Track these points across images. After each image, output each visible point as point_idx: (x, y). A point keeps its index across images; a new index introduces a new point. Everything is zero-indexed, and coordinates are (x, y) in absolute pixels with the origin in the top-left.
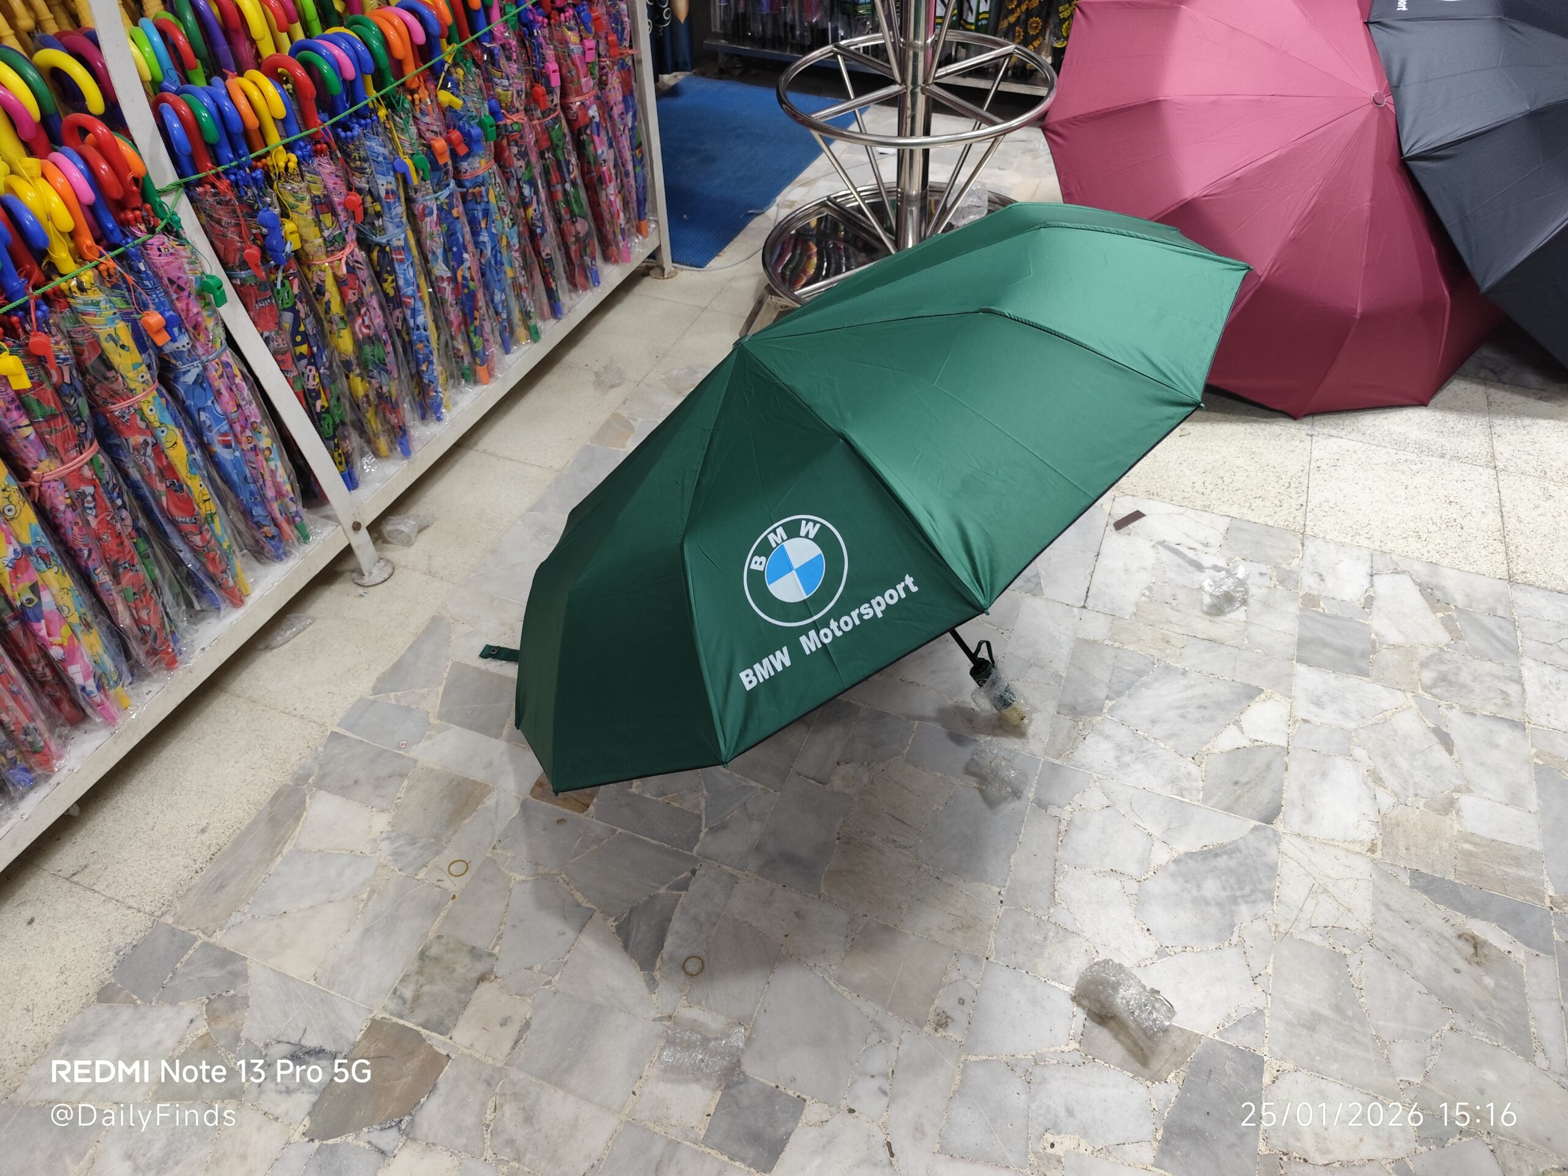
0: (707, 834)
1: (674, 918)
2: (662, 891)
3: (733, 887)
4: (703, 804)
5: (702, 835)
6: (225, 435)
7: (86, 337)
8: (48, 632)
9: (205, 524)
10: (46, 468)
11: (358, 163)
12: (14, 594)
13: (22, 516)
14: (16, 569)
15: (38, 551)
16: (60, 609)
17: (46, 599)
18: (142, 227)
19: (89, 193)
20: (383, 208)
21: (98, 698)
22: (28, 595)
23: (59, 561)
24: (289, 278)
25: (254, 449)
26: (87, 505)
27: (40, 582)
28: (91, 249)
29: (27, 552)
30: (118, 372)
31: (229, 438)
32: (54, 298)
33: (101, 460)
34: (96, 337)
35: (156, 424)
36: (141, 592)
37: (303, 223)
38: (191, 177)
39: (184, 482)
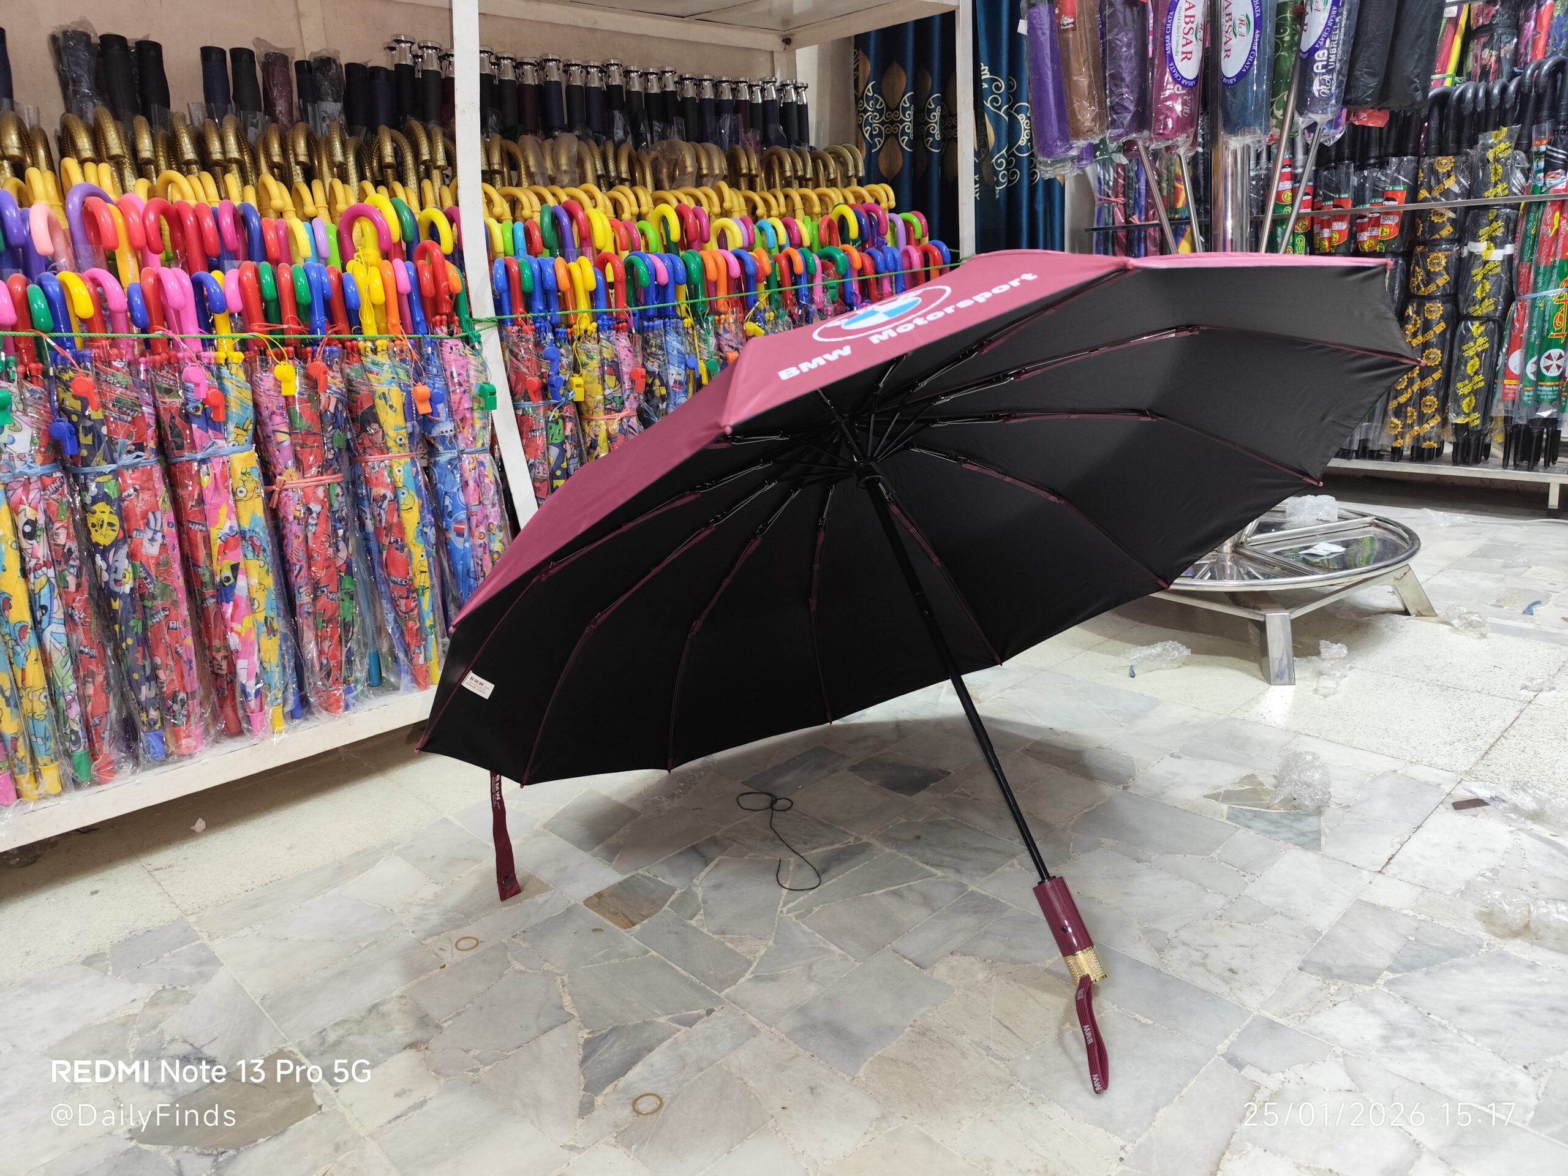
0: (749, 980)
1: (657, 1049)
2: (662, 1020)
3: (748, 1039)
4: (762, 952)
5: (742, 980)
6: (461, 522)
7: (364, 390)
8: (232, 616)
9: (411, 591)
10: (288, 477)
11: (653, 349)
12: (216, 567)
13: (250, 503)
14: (226, 545)
15: (251, 537)
16: (251, 600)
17: (241, 582)
18: (445, 329)
19: (406, 285)
20: (668, 393)
21: (253, 703)
22: (228, 573)
23: (268, 559)
24: (563, 418)
25: (484, 546)
26: (311, 521)
27: (241, 566)
28: (394, 325)
29: (242, 534)
30: (381, 427)
31: (465, 527)
32: (351, 352)
33: (338, 490)
34: (372, 395)
35: (399, 484)
36: (329, 621)
37: (589, 379)
38: (503, 317)
39: (407, 545)
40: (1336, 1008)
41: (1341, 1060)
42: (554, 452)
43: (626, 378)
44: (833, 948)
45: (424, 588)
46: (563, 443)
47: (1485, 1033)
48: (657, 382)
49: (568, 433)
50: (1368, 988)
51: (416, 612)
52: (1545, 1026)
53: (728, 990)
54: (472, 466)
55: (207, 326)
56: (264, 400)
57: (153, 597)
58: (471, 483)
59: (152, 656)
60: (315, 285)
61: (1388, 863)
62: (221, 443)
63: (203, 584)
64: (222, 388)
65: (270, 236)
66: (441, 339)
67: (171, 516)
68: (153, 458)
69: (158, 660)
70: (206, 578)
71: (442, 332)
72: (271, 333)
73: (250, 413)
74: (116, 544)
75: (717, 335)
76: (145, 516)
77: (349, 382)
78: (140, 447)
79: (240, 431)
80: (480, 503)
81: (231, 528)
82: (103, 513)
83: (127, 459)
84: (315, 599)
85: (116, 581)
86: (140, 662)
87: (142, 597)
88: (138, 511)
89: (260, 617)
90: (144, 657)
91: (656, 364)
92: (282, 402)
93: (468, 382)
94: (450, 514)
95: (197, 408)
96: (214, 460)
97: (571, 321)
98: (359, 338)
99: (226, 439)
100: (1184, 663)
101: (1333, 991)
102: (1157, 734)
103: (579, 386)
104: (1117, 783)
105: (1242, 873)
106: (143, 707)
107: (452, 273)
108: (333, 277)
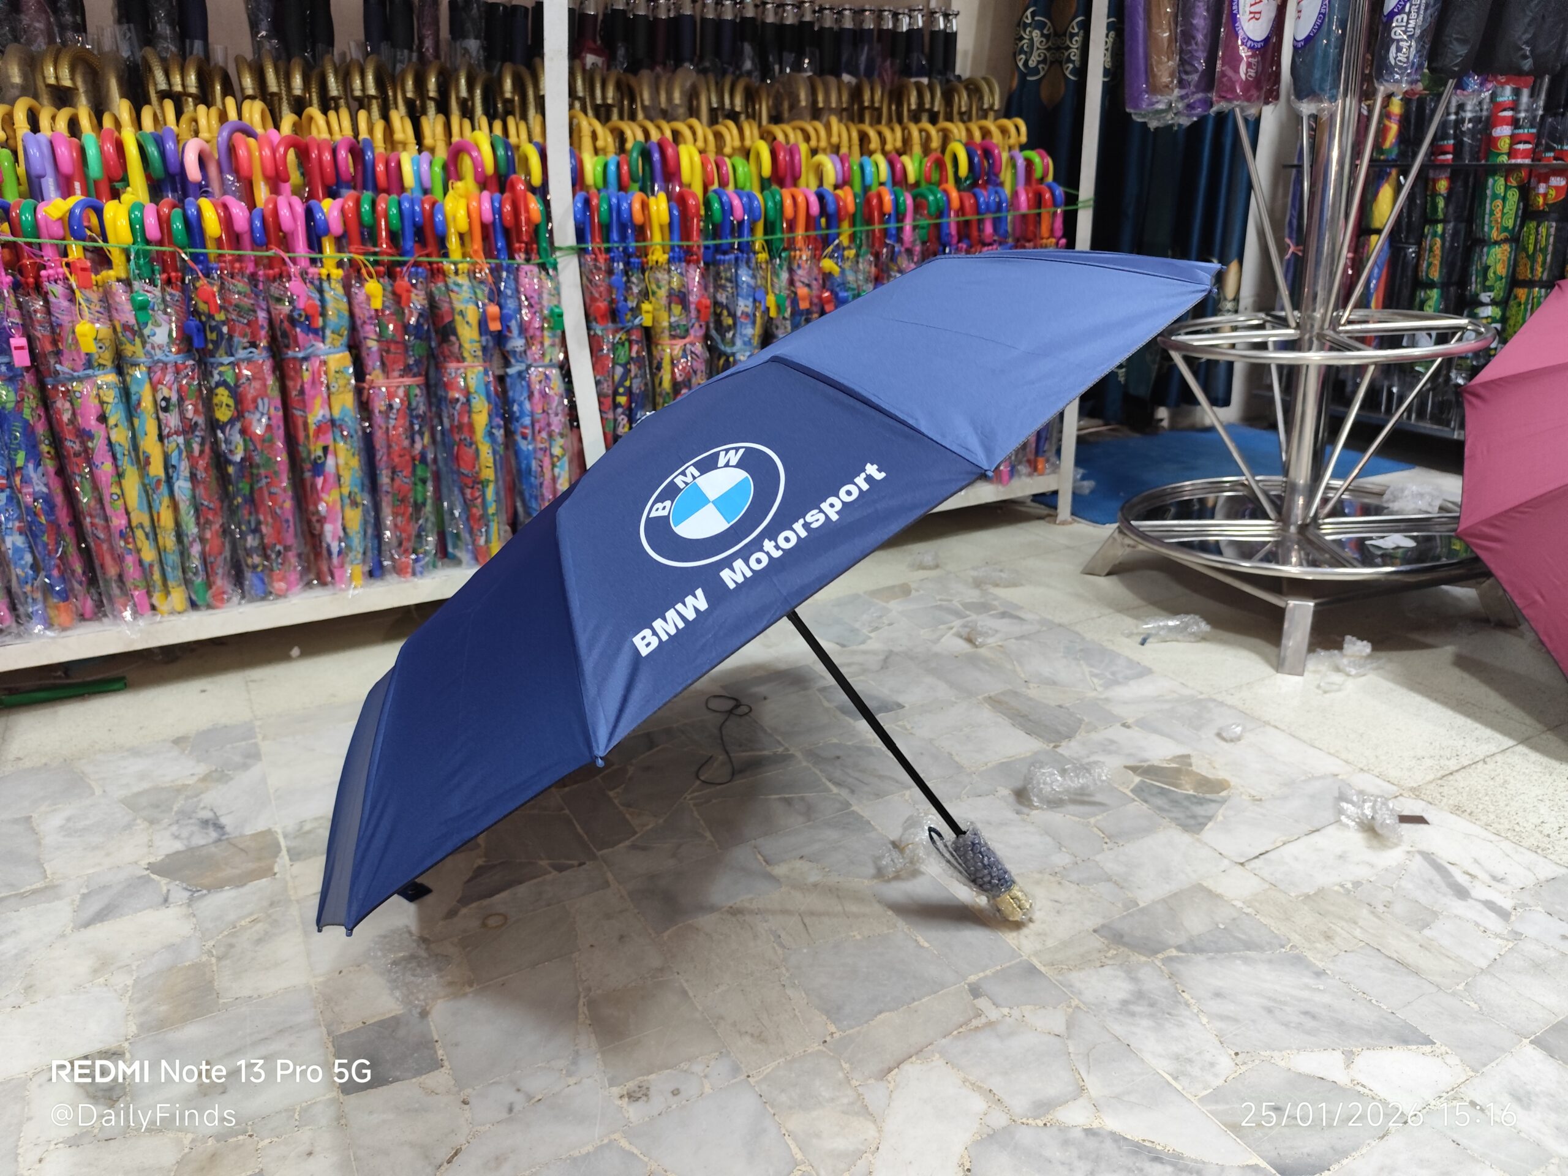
0: (626, 847)
1: (526, 883)
2: (543, 863)
3: (597, 890)
5: (621, 845)
6: (525, 427)
7: (445, 307)
8: (322, 488)
9: (479, 483)
10: (375, 376)
11: (723, 282)
12: (312, 448)
13: (341, 396)
14: (319, 429)
15: (340, 426)
16: (339, 477)
17: (330, 462)
18: (523, 256)
19: (488, 217)
20: (735, 324)
21: (335, 560)
22: (320, 453)
23: (356, 444)
24: (630, 342)
25: (545, 450)
26: (391, 415)
27: (331, 448)
28: (476, 252)
29: (333, 422)
30: (458, 339)
31: (528, 431)
32: (436, 273)
33: (417, 391)
34: (453, 309)
35: (472, 390)
36: (402, 501)
37: (657, 307)
38: (583, 246)
39: (476, 443)
40: (1100, 970)
41: (1070, 1010)
42: (619, 371)
43: (693, 307)
44: (708, 834)
45: (488, 481)
46: (628, 363)
47: (1223, 1018)
48: (725, 313)
49: (634, 354)
50: (1143, 959)
51: (479, 500)
52: (1286, 1025)
53: (605, 851)
54: (538, 379)
55: (314, 243)
56: (357, 311)
57: (258, 466)
58: (536, 394)
59: (257, 512)
60: (406, 213)
61: (1257, 857)
62: (321, 345)
63: (303, 460)
64: (323, 300)
65: (380, 168)
66: (519, 265)
67: (278, 402)
68: (265, 354)
69: (262, 517)
70: (304, 455)
71: (520, 258)
72: (364, 254)
73: (345, 322)
74: (232, 421)
75: (791, 271)
76: (255, 401)
77: (430, 297)
78: (254, 345)
79: (336, 336)
80: (544, 411)
81: (324, 416)
82: (223, 396)
83: (242, 354)
84: (393, 479)
85: (231, 451)
86: (247, 517)
87: (251, 465)
88: (250, 396)
89: (346, 491)
90: (250, 514)
91: (724, 296)
92: (373, 313)
93: (540, 303)
94: (517, 419)
95: (300, 315)
96: (313, 359)
97: (644, 252)
98: (445, 261)
99: (323, 342)
100: (1204, 638)
101: (1109, 954)
102: (1125, 703)
103: (647, 312)
104: (1051, 741)
105: (1107, 840)
106: (249, 553)
107: (535, 205)
108: (427, 207)
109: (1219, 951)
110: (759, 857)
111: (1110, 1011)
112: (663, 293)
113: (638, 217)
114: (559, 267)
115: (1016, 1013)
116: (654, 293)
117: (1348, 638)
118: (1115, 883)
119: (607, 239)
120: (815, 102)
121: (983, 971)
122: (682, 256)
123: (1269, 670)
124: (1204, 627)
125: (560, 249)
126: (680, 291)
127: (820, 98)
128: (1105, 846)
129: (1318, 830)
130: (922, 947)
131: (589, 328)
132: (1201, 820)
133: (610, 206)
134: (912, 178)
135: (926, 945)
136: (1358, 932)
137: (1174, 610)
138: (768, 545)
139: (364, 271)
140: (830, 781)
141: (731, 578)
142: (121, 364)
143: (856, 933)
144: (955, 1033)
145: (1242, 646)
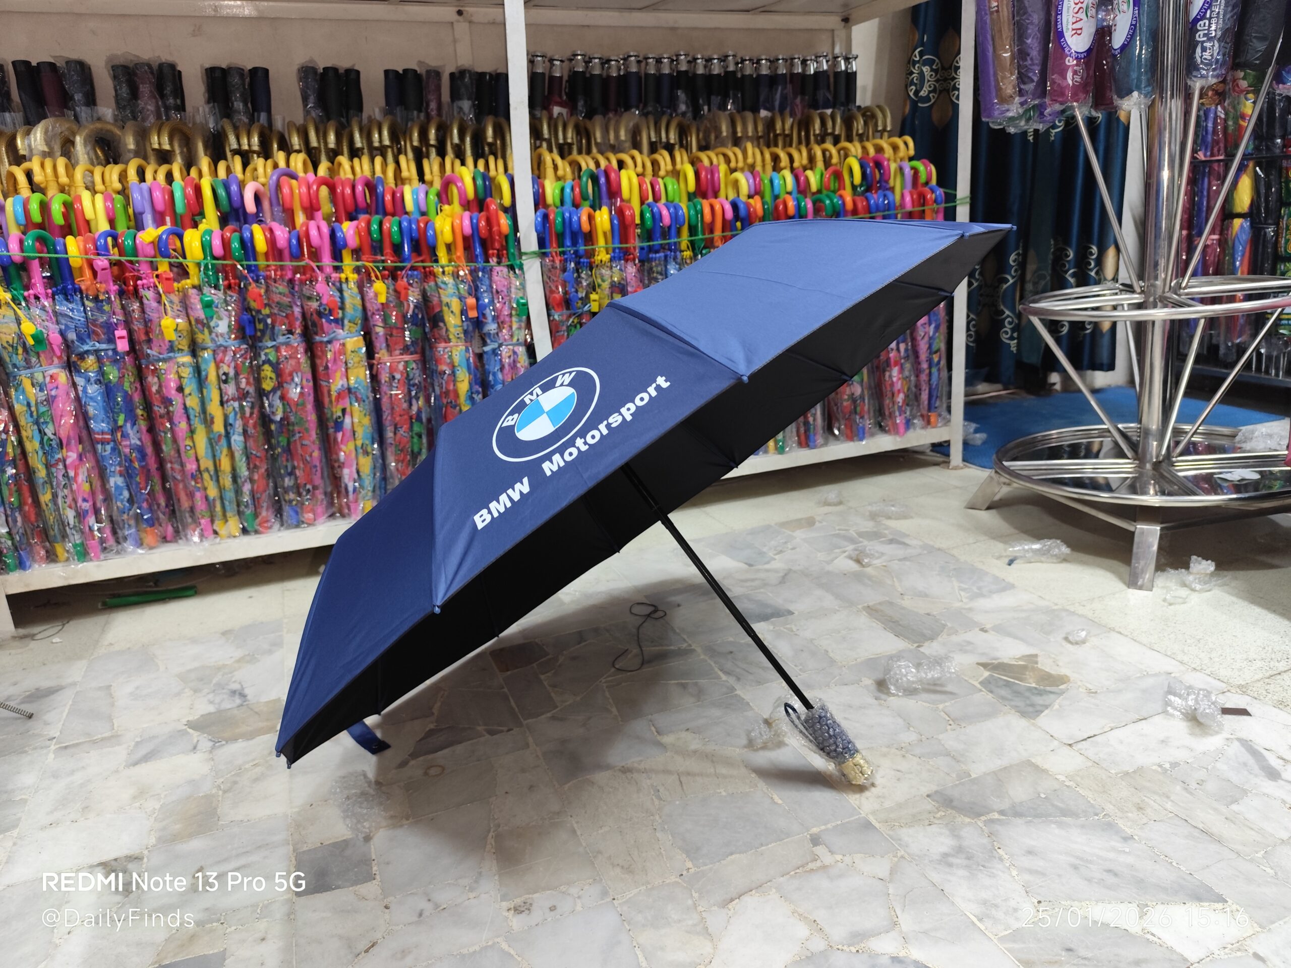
1: (463, 743)
2: (480, 728)
7: (435, 300)
8: (342, 441)
10: (382, 355)
11: (655, 275)
12: (334, 410)
13: (356, 370)
14: (340, 395)
15: (355, 393)
16: (354, 433)
17: (347, 420)
18: (495, 259)
19: (468, 230)
21: (351, 497)
22: (340, 414)
23: (367, 407)
26: (394, 385)
27: (348, 410)
28: (458, 258)
29: (349, 390)
30: (445, 325)
32: (429, 275)
33: (414, 365)
34: (441, 301)
35: (456, 364)
36: (402, 450)
37: (602, 296)
38: (543, 251)
39: (459, 405)
40: (928, 827)
41: (896, 859)
44: (614, 710)
47: (1031, 872)
50: (967, 820)
52: (1089, 880)
53: (530, 721)
54: (508, 354)
55: (337, 256)
56: (368, 305)
57: (293, 424)
58: (506, 366)
59: (293, 459)
60: (405, 230)
61: (1084, 740)
62: (341, 331)
63: (327, 419)
64: (342, 298)
65: (388, 197)
66: (492, 267)
67: (309, 376)
68: (299, 339)
69: (296, 464)
70: (329, 415)
71: (493, 261)
72: (374, 262)
73: (359, 314)
74: (274, 390)
76: (291, 374)
77: (424, 294)
78: (290, 332)
79: (352, 325)
81: (343, 385)
82: (267, 371)
83: (281, 339)
84: (395, 434)
85: (273, 413)
86: (285, 463)
87: (288, 424)
88: (287, 371)
89: (359, 443)
90: (287, 460)
92: (380, 306)
93: (509, 296)
94: (493, 386)
95: (325, 309)
96: (335, 343)
97: (591, 254)
98: (434, 265)
99: (343, 329)
100: (1065, 560)
101: (938, 815)
102: (986, 612)
103: (594, 301)
104: (915, 642)
105: (951, 722)
106: (286, 491)
107: (504, 221)
108: (422, 225)
109: (1037, 816)
110: (653, 728)
111: (930, 861)
112: (606, 285)
113: (586, 227)
114: (525, 268)
115: (848, 859)
116: (599, 286)
117: (1194, 558)
118: (953, 757)
119: (561, 244)
120: (734, 132)
121: (825, 824)
122: (623, 255)
123: (1121, 586)
124: (1065, 550)
125: (526, 254)
126: (619, 283)
127: (739, 129)
128: (949, 727)
129: (1145, 719)
130: (776, 803)
131: (549, 315)
132: (1038, 708)
133: (563, 219)
134: (814, 186)
135: (780, 802)
136: (1169, 805)
137: (1038, 536)
138: (579, 442)
139: (373, 274)
140: (721, 670)
141: (548, 468)
142: (194, 349)
143: (722, 790)
144: (792, 873)
145: (1100, 566)
